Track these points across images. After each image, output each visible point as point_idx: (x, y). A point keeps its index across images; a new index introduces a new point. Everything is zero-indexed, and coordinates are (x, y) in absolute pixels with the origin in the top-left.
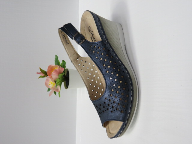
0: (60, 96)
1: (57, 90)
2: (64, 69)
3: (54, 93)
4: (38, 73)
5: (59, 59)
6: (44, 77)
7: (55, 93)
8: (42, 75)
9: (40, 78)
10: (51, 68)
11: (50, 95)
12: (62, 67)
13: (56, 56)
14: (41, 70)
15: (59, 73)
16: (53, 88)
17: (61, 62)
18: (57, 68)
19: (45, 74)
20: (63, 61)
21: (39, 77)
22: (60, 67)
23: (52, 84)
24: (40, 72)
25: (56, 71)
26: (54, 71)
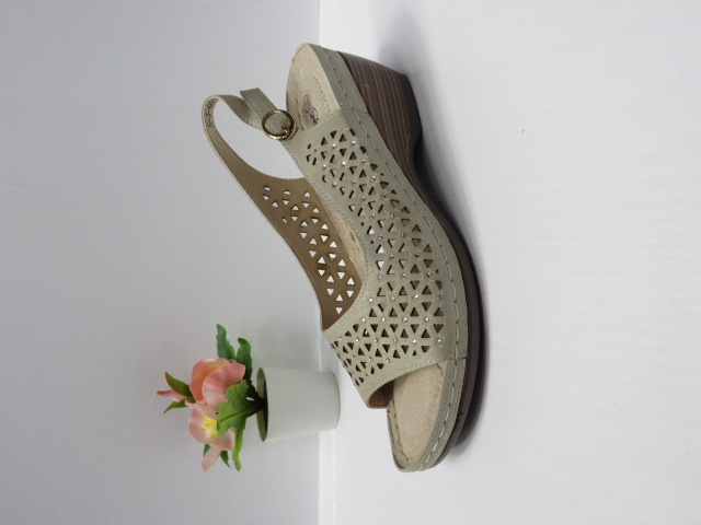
0: (238, 466)
1: (227, 443)
2: (243, 368)
3: (220, 458)
4: (160, 393)
5: (228, 337)
6: (182, 404)
7: (224, 455)
8: (175, 398)
10: (203, 371)
11: (205, 467)
12: (239, 362)
13: (219, 326)
14: (170, 380)
15: (227, 383)
16: (217, 441)
17: (236, 347)
18: (223, 367)
19: (186, 393)
20: (242, 341)
21: (169, 409)
22: (235, 362)
23: (209, 427)
24: (168, 388)
25: (216, 377)
26: (208, 378)
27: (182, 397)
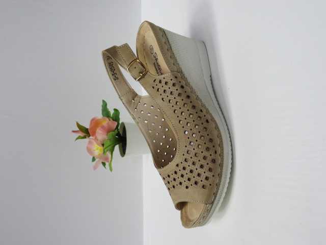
0: (111, 169)
1: (107, 159)
2: (116, 123)
3: (101, 164)
4: (74, 132)
5: (108, 107)
6: (85, 137)
7: (104, 164)
8: (82, 134)
9: (79, 140)
10: (95, 123)
11: (95, 168)
12: (113, 120)
13: (103, 101)
14: (78, 125)
15: (109, 130)
16: (100, 157)
17: (112, 112)
18: (106, 122)
19: (86, 132)
20: (116, 110)
21: (77, 139)
22: (111, 119)
23: (97, 150)
24: (77, 129)
25: (103, 127)
26: (99, 128)
27: (84, 134)
